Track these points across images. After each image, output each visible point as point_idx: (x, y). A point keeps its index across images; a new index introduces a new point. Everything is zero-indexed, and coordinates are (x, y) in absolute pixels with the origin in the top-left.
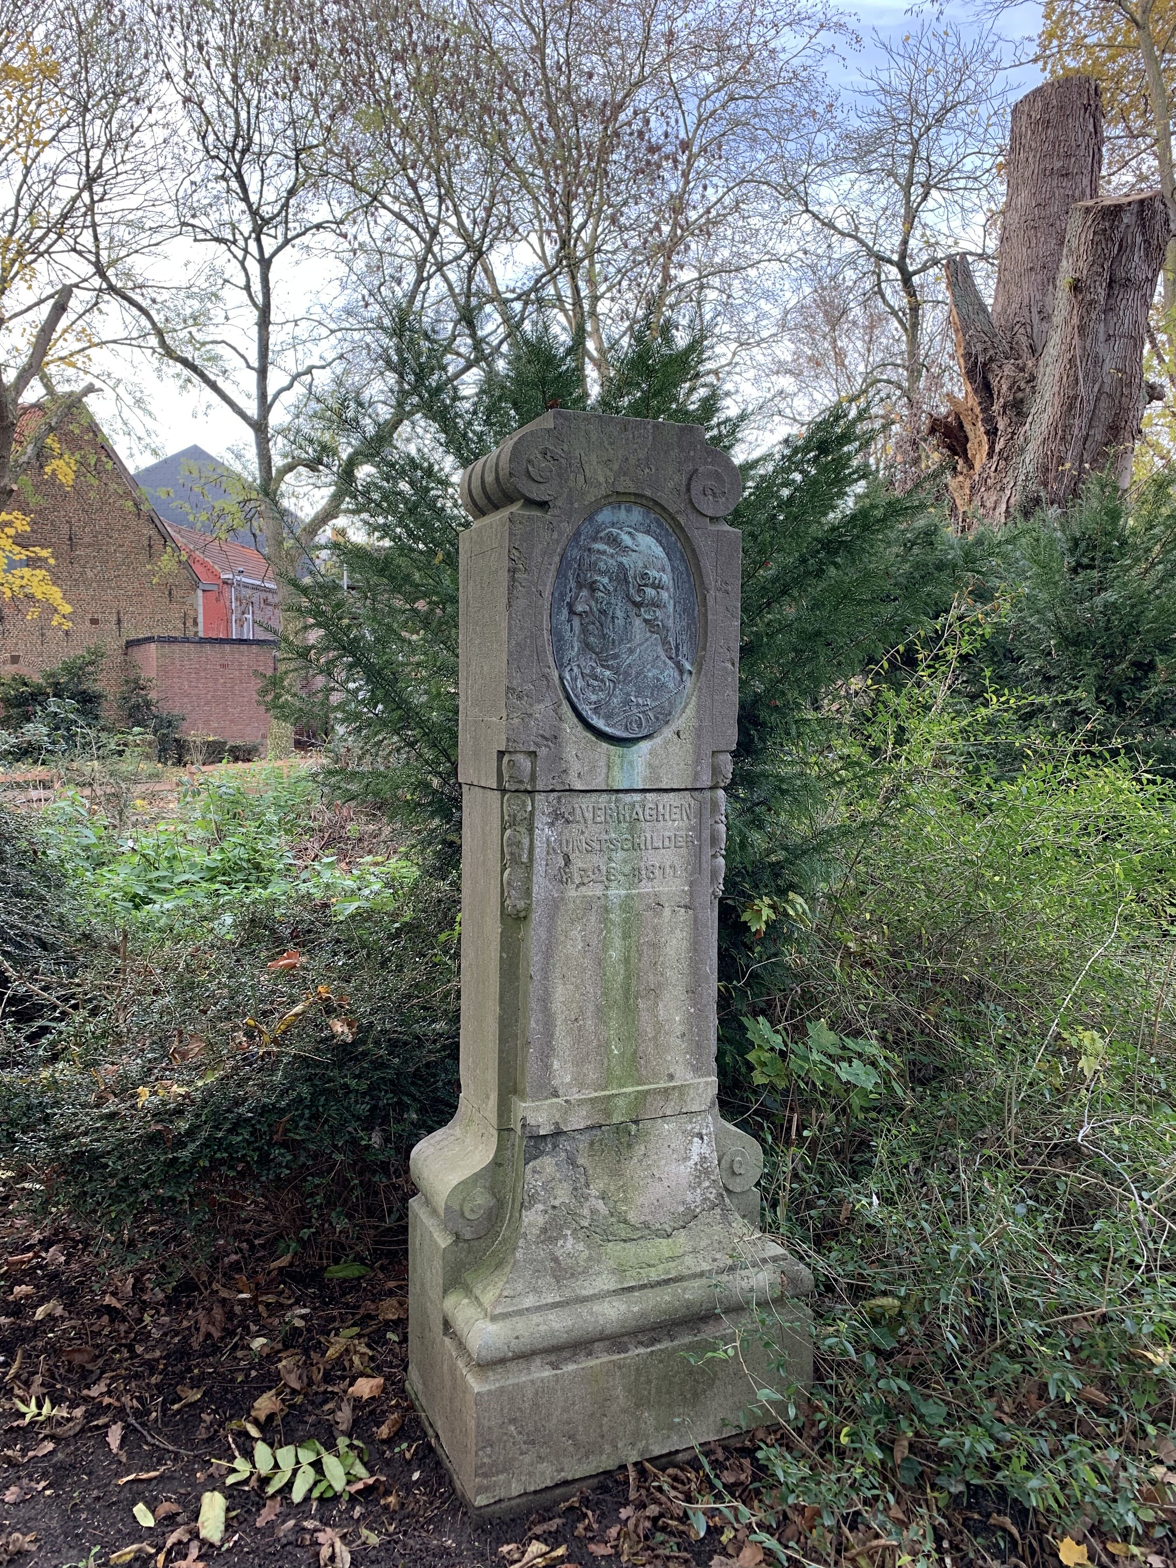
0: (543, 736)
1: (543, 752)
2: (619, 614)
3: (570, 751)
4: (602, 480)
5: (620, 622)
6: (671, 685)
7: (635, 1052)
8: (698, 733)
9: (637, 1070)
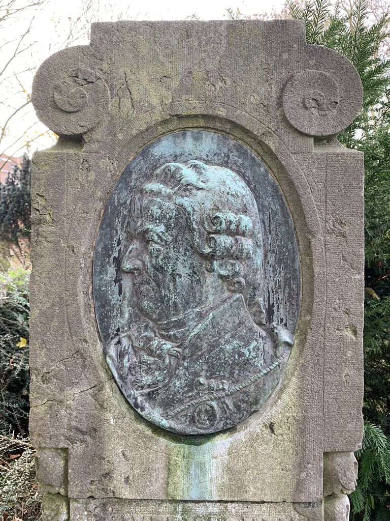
0: (77, 429)
1: (77, 449)
2: (183, 270)
3: (115, 449)
4: (155, 101)
5: (184, 280)
6: (260, 362)
8: (302, 426)
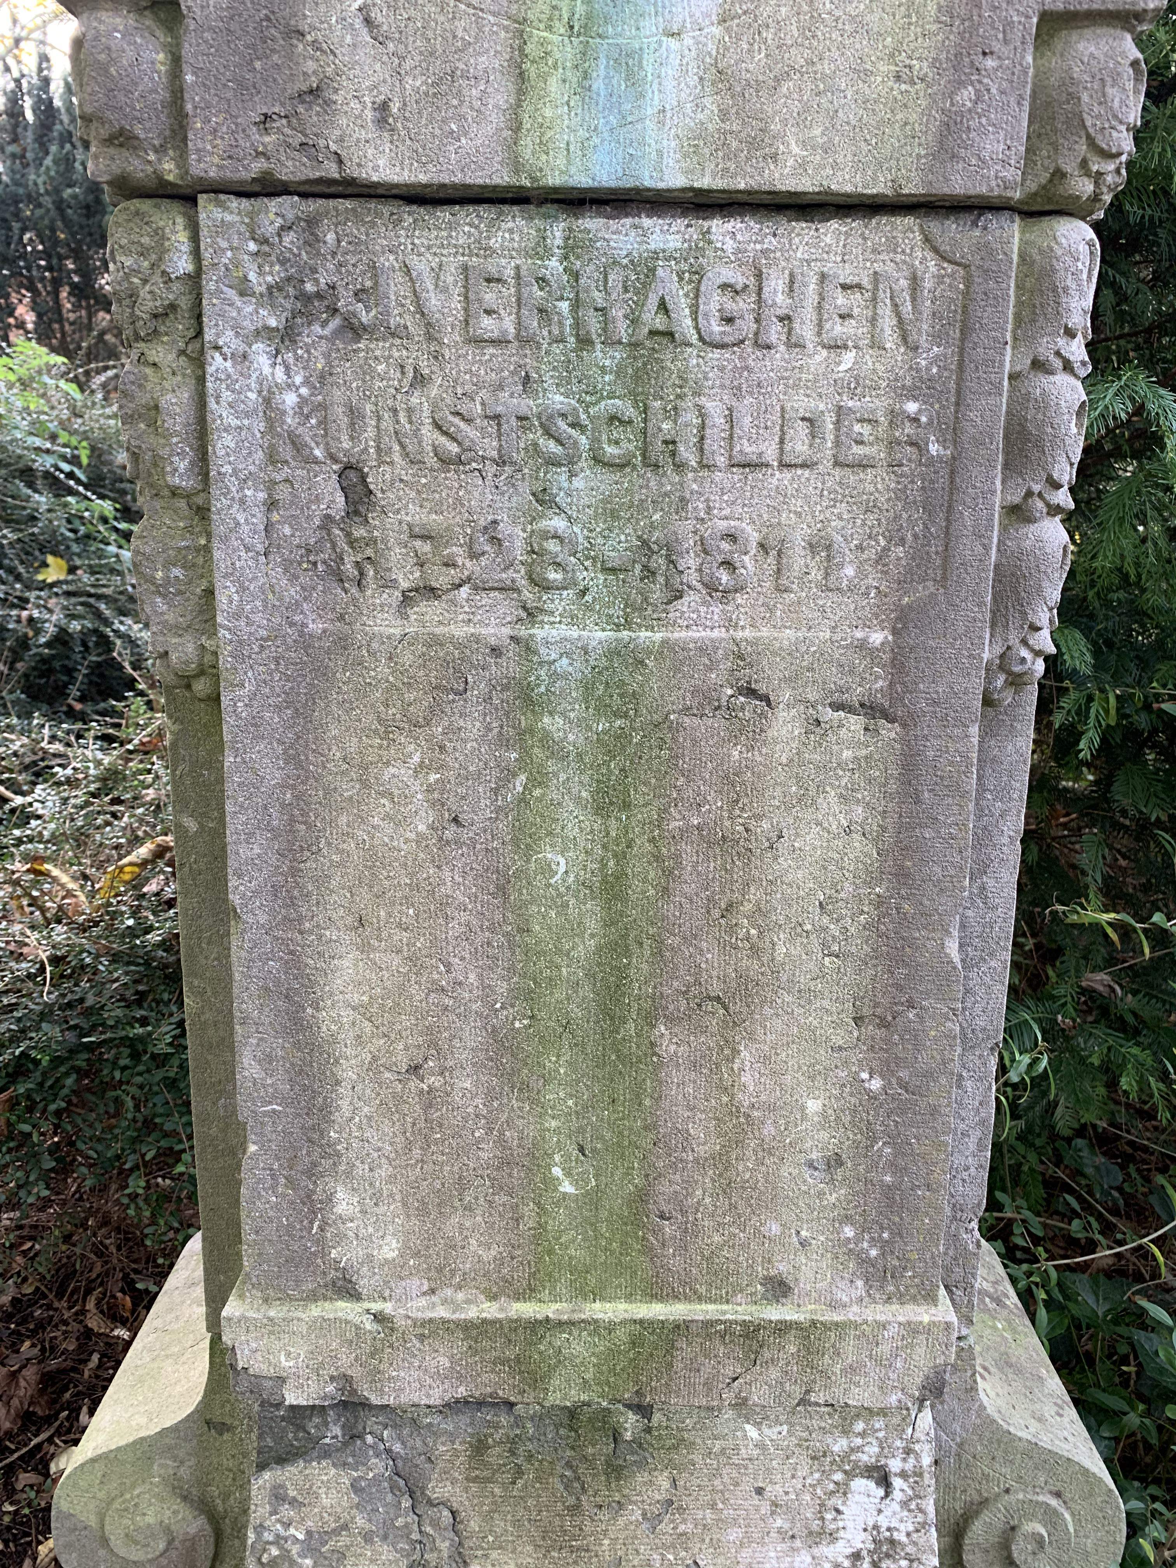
7: (642, 1196)
9: (648, 1250)
